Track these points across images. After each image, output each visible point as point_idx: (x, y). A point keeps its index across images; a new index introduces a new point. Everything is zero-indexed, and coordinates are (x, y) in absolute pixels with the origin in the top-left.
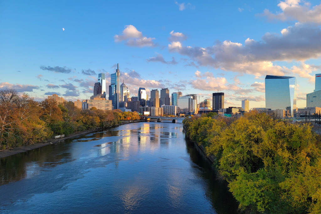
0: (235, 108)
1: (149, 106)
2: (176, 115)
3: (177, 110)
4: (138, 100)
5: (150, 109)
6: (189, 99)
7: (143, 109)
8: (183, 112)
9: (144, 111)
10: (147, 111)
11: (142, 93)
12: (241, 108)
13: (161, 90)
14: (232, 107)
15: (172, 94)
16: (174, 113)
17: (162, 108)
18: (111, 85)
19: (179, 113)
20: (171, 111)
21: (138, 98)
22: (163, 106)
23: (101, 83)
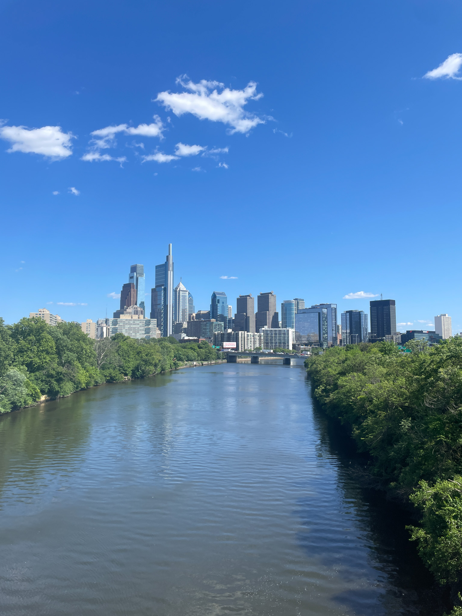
0: (421, 332)
1: (232, 331)
2: (291, 348)
3: (294, 338)
4: (211, 318)
5: (235, 336)
6: (319, 313)
7: (222, 335)
8: (307, 343)
9: (223, 341)
10: (229, 340)
11: (218, 302)
12: (434, 332)
13: (258, 297)
14: (414, 332)
15: (282, 304)
16: (288, 345)
17: (262, 334)
18: (156, 287)
19: (298, 345)
20: (280, 339)
21: (211, 313)
22: (263, 329)
23: (135, 284)
